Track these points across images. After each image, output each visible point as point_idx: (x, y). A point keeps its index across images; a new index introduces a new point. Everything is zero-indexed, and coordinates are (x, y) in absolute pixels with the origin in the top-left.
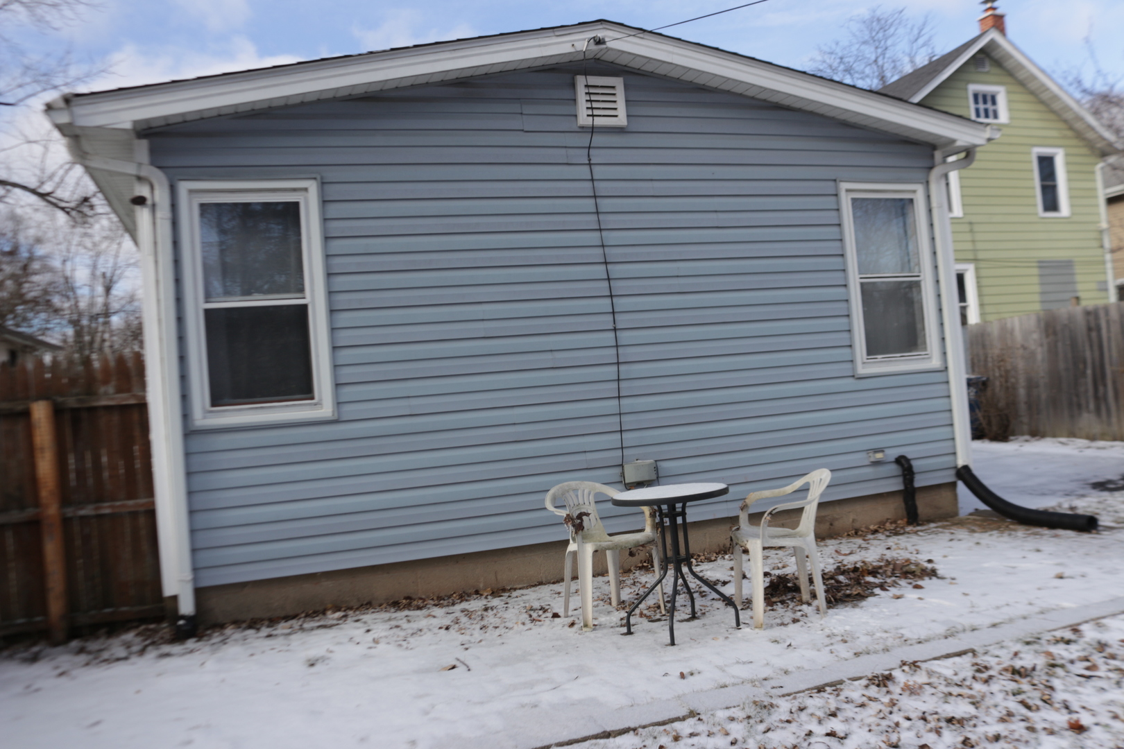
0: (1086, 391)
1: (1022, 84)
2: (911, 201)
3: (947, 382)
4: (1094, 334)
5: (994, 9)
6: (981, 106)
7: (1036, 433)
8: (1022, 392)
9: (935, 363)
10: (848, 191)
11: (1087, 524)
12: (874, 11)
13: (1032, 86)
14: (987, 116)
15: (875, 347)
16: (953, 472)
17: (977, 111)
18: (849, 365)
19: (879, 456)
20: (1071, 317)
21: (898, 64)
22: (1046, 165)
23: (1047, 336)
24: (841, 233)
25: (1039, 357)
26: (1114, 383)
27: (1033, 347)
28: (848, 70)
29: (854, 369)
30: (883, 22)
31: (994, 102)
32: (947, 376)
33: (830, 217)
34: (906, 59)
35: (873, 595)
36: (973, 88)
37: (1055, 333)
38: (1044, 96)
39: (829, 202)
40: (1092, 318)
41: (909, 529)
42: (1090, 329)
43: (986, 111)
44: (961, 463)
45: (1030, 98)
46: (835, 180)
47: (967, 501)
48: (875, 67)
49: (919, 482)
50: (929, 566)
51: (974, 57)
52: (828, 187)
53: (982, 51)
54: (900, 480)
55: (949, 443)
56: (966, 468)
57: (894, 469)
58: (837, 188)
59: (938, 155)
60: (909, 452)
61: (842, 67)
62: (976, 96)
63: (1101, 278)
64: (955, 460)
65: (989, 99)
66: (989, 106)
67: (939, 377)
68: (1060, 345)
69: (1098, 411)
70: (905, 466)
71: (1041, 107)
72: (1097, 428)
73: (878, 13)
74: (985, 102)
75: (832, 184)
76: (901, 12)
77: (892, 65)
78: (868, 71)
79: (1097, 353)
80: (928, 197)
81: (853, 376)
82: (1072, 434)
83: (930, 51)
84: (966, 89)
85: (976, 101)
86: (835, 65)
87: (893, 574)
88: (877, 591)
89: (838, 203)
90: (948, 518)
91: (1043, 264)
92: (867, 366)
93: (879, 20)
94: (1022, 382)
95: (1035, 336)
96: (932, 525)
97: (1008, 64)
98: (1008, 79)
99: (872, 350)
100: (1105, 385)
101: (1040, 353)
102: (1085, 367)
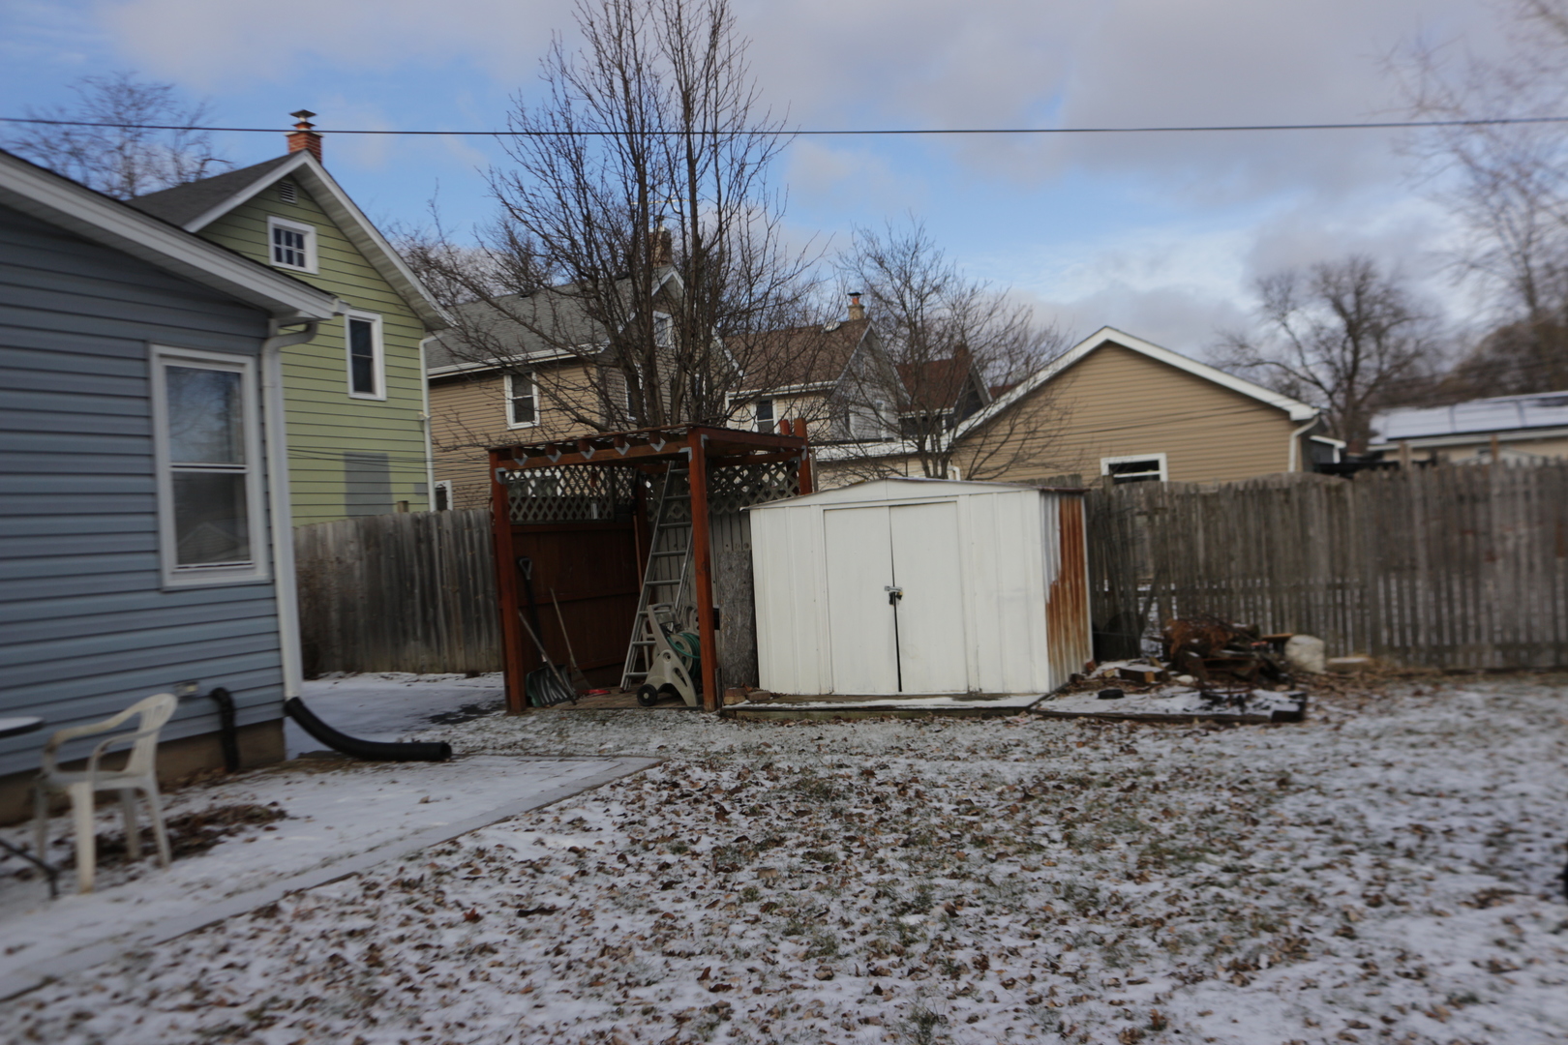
0: (414, 614)
1: (337, 227)
2: (239, 375)
3: (274, 598)
4: (423, 547)
5: (308, 125)
6: (284, 247)
7: (352, 668)
8: (334, 616)
9: (260, 574)
10: (161, 357)
11: (440, 753)
12: (125, 78)
13: (350, 231)
14: (290, 261)
15: (188, 555)
16: (279, 707)
17: (278, 251)
18: (152, 576)
19: (191, 689)
20: (397, 525)
21: (155, 159)
22: (361, 332)
23: (367, 548)
24: (150, 408)
25: (357, 573)
26: (445, 603)
27: (349, 561)
28: (76, 153)
29: (160, 580)
30: (137, 96)
31: (300, 245)
32: (274, 591)
33: (136, 387)
34: (168, 156)
35: (218, 842)
36: (274, 221)
37: (377, 544)
38: (364, 247)
39: (135, 368)
40: (421, 527)
41: (230, 777)
42: (419, 540)
43: (290, 253)
44: (290, 694)
45: (346, 246)
46: (144, 341)
47: (297, 740)
48: (118, 158)
49: (242, 720)
50: (275, 809)
51: (279, 183)
52: (136, 349)
53: (290, 176)
54: (216, 718)
55: (276, 672)
56: (296, 701)
57: (207, 705)
58: (147, 352)
59: (274, 323)
60: (228, 683)
61: (66, 147)
62: (277, 232)
63: (420, 478)
64: (283, 692)
65: (294, 238)
66: (294, 248)
67: (265, 592)
68: (383, 558)
69: (427, 638)
70: (222, 699)
71: (359, 260)
72: (425, 658)
73: (132, 82)
74: (289, 243)
75: (140, 345)
76: (166, 88)
77: (145, 158)
78: (106, 160)
79: (426, 570)
80: (259, 374)
81: (157, 590)
82: (396, 667)
83: (204, 152)
84: (266, 222)
85: (278, 240)
86: (54, 141)
87: (235, 821)
88: (223, 838)
89: (148, 370)
90: (275, 762)
91: (350, 458)
92: (175, 577)
93: (131, 92)
94: (335, 605)
95: (353, 547)
96: (258, 771)
97: (322, 199)
98: (320, 218)
99: (183, 558)
100: (435, 608)
101: (358, 569)
102: (413, 586)
